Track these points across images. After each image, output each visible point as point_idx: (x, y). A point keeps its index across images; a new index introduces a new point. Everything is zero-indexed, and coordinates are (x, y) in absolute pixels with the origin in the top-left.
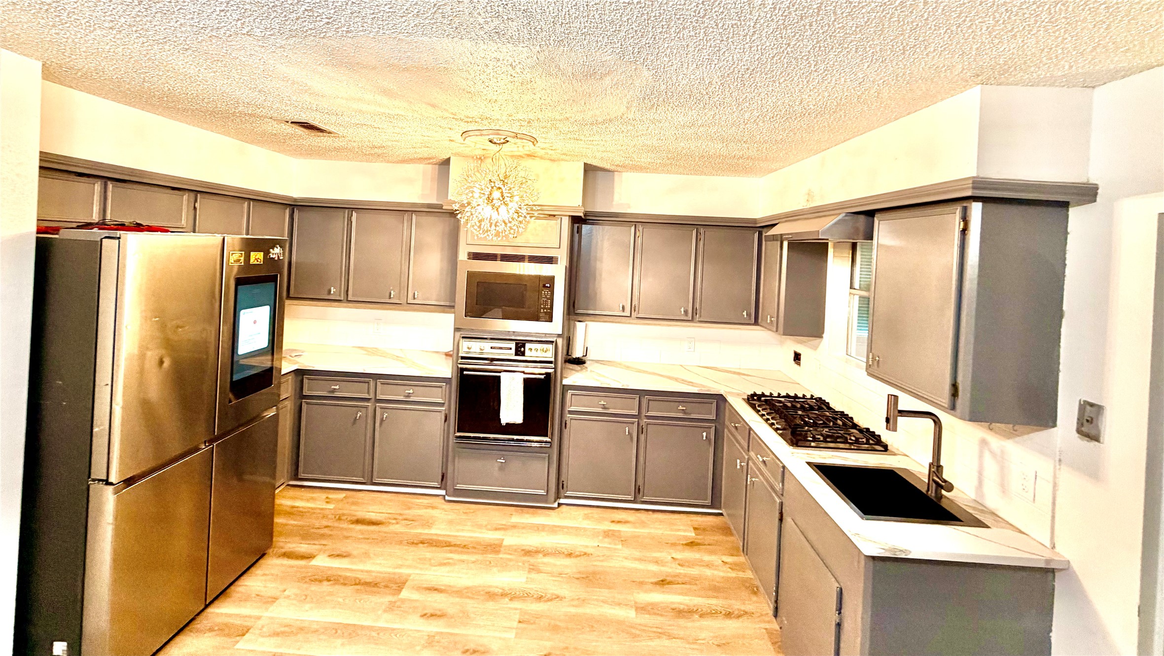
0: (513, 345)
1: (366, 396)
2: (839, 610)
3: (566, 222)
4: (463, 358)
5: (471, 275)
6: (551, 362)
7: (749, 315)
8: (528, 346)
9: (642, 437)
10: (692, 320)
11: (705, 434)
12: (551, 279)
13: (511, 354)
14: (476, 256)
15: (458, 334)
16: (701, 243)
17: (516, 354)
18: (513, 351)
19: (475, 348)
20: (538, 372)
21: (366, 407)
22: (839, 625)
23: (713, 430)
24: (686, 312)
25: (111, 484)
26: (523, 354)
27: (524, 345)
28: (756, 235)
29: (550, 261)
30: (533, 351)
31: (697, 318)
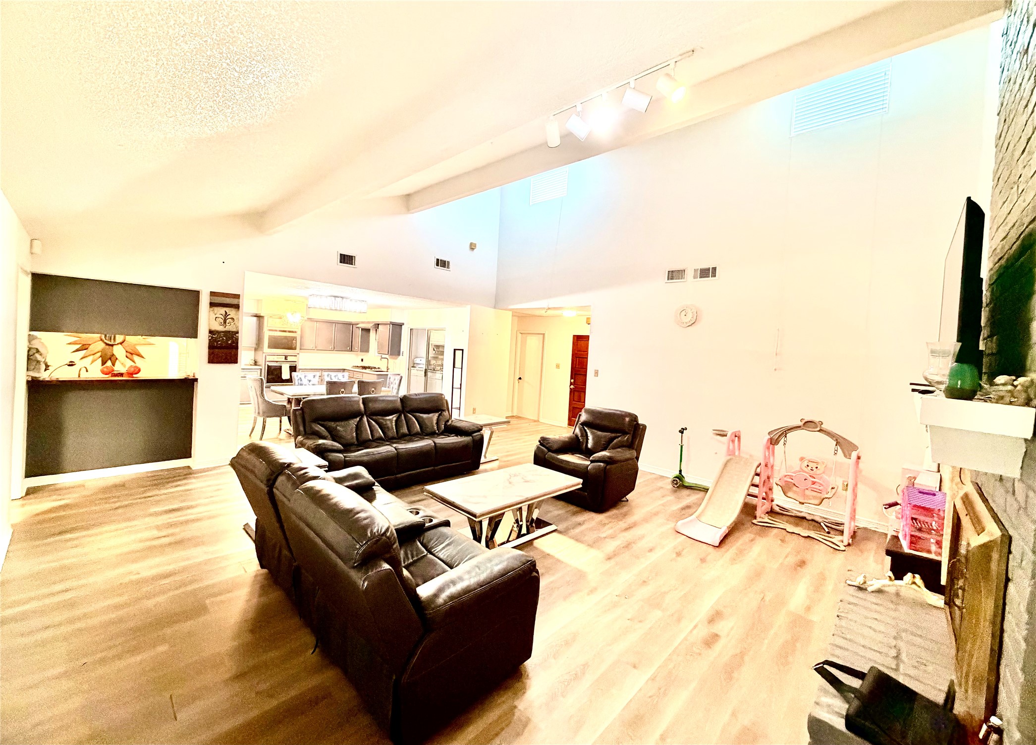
0: (284, 357)
4: (268, 361)
6: (296, 361)
7: (350, 348)
12: (296, 338)
15: (265, 354)
16: (335, 328)
17: (285, 360)
24: (332, 348)
27: (287, 357)
28: (351, 326)
29: (295, 332)
30: (289, 359)
31: (335, 349)
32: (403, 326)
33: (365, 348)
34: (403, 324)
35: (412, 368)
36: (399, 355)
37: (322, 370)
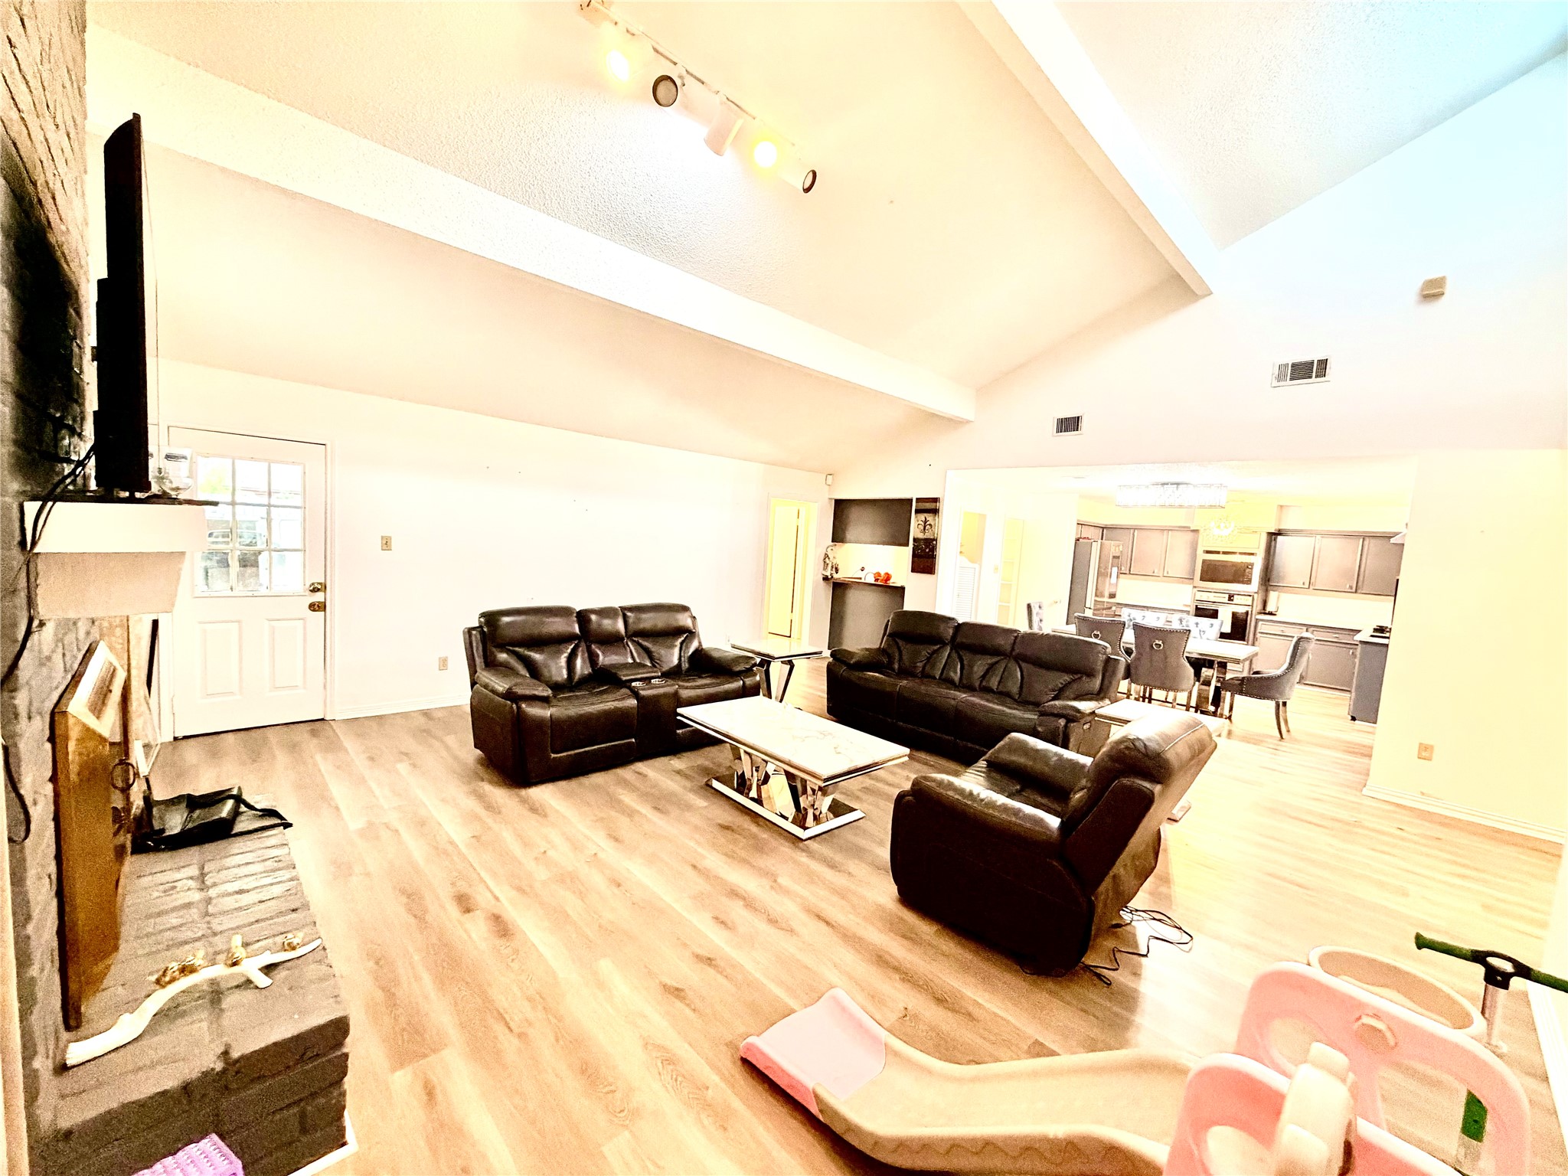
0: (1227, 596)
3: (1265, 534)
4: (1198, 600)
5: (1204, 561)
6: (1249, 606)
8: (1236, 596)
10: (1356, 592)
11: (1351, 651)
12: (1252, 564)
13: (1226, 600)
14: (1208, 552)
15: (1196, 589)
16: (1366, 547)
17: (1229, 600)
18: (1227, 598)
19: (1204, 596)
20: (1241, 610)
24: (1351, 587)
26: (1232, 600)
27: (1233, 597)
29: (1253, 555)
31: (1359, 591)
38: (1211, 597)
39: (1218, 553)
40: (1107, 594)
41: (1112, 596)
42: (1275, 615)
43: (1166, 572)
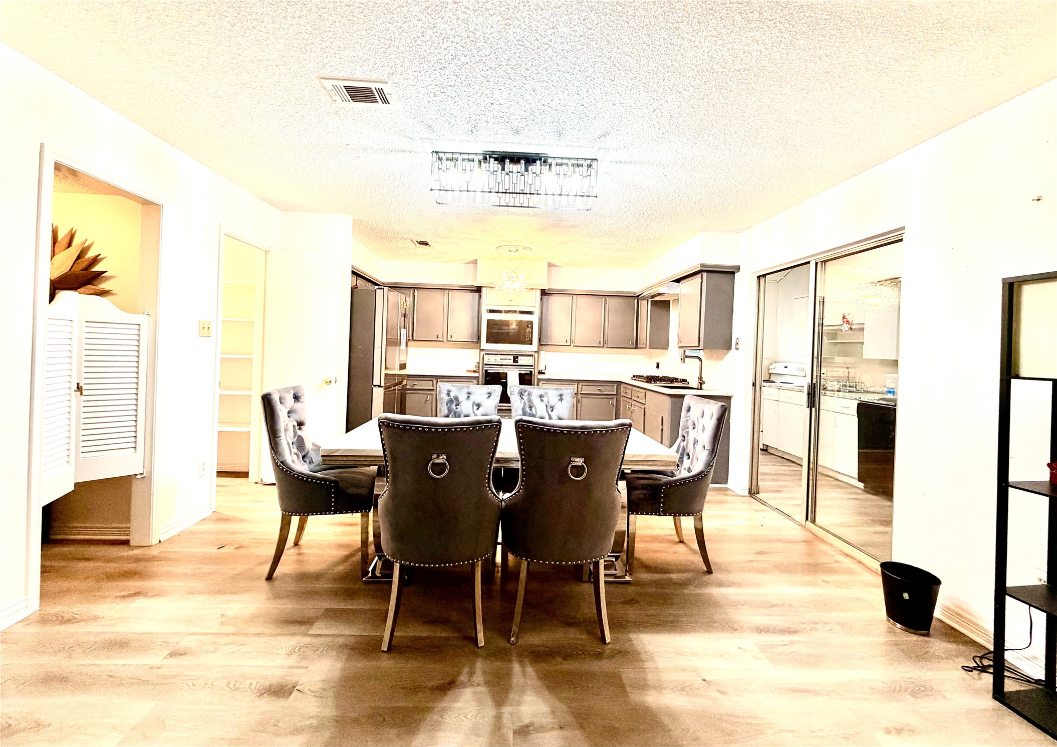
0: (512, 357)
1: (432, 388)
2: (662, 425)
3: (539, 292)
4: (486, 365)
5: (489, 322)
6: (532, 366)
7: (632, 343)
8: (519, 357)
9: (579, 405)
10: (603, 347)
11: (611, 402)
12: (531, 323)
13: (511, 362)
14: (491, 311)
15: (482, 353)
16: (607, 305)
17: (514, 362)
18: (512, 360)
19: (492, 360)
20: (525, 370)
21: (432, 394)
22: (662, 430)
23: (615, 400)
24: (600, 342)
25: (382, 387)
26: (517, 362)
27: (517, 358)
28: (636, 301)
29: (530, 313)
30: (522, 361)
31: (606, 345)
32: (736, 275)
33: (660, 342)
34: (738, 268)
35: (764, 384)
36: (729, 347)
37: (578, 381)
38: (496, 359)
39: (500, 312)
40: (398, 366)
41: (403, 366)
42: (544, 373)
43: (449, 337)
